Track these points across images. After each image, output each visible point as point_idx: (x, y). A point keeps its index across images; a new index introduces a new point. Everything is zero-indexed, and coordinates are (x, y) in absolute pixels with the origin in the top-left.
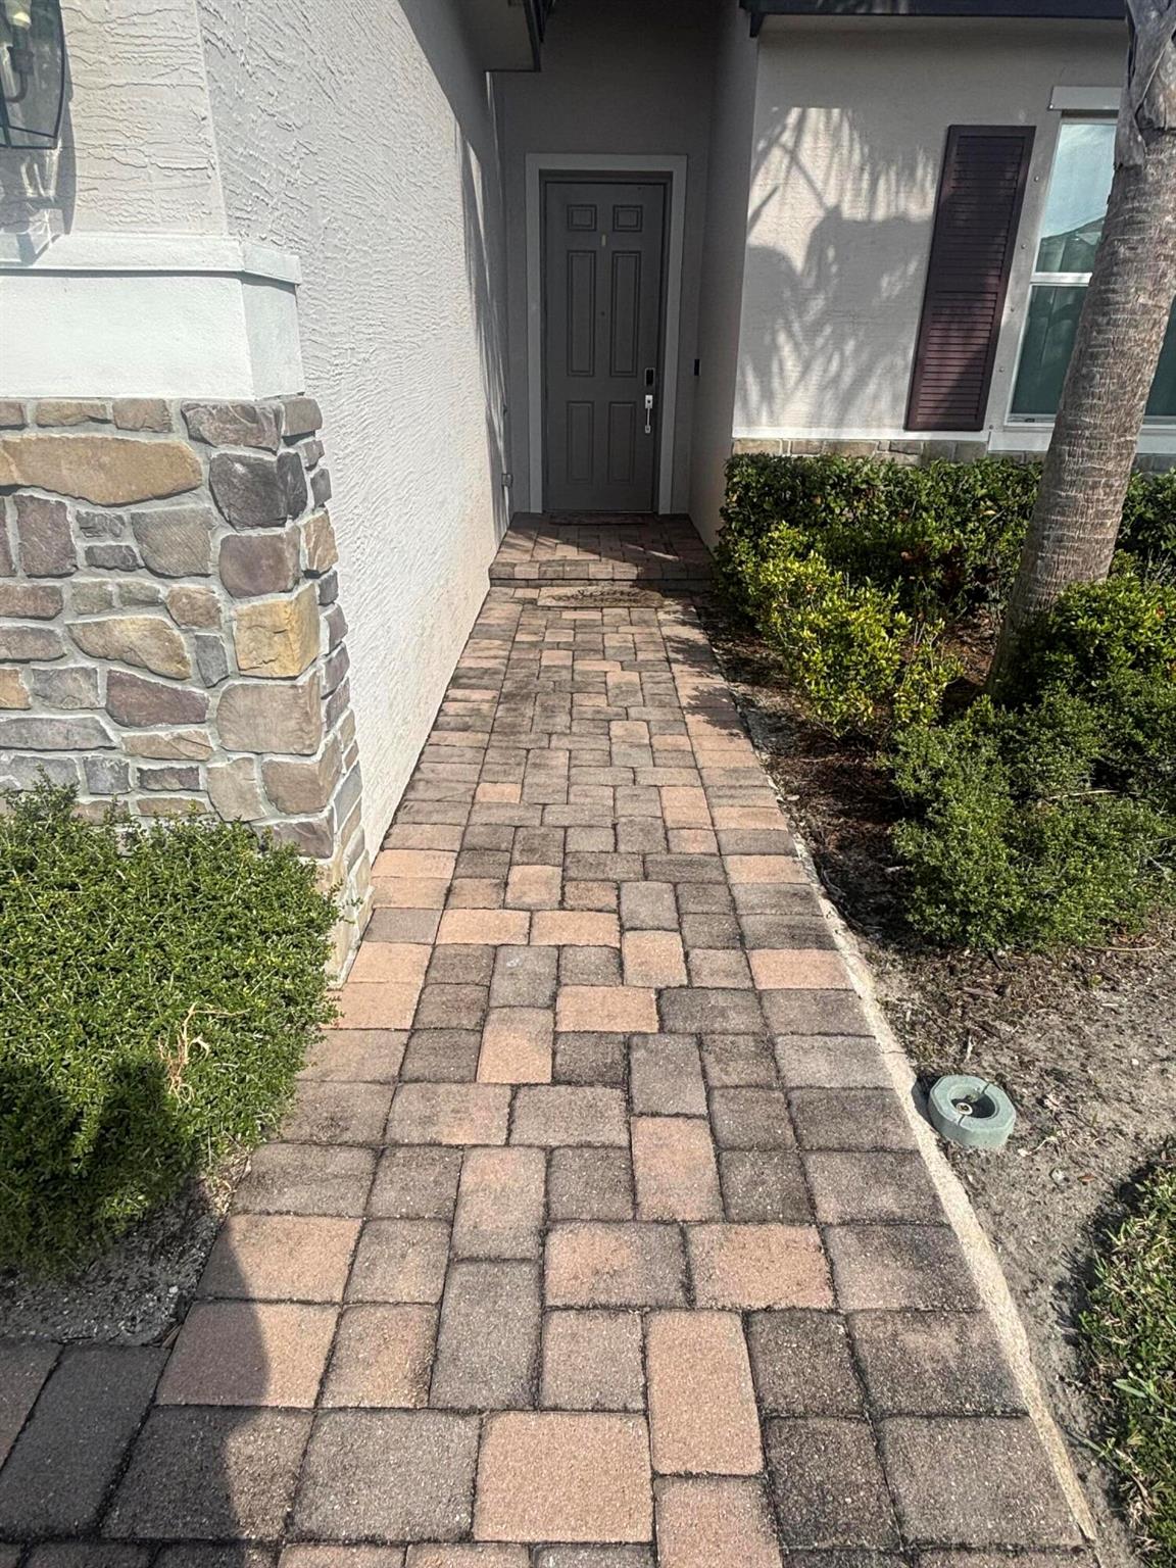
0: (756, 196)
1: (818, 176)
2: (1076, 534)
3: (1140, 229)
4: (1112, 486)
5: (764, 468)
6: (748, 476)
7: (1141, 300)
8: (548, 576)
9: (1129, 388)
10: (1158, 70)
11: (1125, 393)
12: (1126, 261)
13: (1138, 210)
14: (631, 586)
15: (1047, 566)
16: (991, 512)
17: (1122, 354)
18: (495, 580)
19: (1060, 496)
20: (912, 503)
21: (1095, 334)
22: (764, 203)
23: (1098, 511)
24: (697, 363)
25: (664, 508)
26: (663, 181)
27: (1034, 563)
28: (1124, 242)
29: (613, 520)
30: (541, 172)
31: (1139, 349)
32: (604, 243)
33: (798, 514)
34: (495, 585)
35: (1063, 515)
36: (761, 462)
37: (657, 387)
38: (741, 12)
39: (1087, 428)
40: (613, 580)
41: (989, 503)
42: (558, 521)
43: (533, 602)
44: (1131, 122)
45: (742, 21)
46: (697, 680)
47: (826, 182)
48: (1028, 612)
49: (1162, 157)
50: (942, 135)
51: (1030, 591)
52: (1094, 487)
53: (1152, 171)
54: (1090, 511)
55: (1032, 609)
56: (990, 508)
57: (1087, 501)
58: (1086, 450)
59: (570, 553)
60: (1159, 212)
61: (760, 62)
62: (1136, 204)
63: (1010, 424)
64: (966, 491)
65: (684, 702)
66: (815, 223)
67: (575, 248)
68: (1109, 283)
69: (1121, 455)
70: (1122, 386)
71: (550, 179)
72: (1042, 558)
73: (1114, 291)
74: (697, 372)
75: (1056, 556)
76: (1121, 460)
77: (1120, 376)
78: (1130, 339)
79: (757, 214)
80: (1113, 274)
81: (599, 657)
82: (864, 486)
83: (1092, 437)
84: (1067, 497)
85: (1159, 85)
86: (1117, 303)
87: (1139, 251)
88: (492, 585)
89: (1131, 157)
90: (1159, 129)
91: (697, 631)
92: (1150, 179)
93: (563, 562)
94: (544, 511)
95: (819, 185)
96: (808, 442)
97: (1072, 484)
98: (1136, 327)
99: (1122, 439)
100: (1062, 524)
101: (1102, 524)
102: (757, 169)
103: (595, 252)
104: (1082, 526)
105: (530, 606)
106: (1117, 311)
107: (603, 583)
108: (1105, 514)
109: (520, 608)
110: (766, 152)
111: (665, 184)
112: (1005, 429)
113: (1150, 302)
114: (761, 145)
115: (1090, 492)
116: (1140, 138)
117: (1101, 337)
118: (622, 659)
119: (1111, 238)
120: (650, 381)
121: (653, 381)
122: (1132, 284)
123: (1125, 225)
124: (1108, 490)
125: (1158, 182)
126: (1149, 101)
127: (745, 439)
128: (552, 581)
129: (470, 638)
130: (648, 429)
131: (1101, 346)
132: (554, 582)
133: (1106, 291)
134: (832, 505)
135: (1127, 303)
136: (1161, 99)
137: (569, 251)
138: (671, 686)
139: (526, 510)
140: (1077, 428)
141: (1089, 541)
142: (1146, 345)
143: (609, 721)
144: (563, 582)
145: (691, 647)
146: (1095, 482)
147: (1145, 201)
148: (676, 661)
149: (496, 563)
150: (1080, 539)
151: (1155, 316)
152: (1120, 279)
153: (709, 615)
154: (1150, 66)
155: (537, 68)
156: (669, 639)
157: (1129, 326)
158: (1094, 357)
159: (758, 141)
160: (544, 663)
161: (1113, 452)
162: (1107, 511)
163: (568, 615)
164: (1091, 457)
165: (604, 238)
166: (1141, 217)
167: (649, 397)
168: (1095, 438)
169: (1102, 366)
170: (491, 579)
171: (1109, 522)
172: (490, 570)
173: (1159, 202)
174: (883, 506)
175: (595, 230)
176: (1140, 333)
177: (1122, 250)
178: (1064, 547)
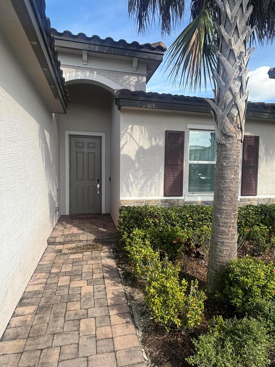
0: (122, 143)
1: (137, 139)
2: (227, 241)
3: (228, 159)
4: (234, 227)
5: (130, 211)
6: (125, 214)
7: (232, 177)
8: (67, 241)
9: (234, 199)
10: (225, 123)
11: (233, 201)
12: (226, 167)
13: (227, 154)
14: (93, 242)
15: (220, 251)
16: (191, 221)
17: (230, 190)
18: (49, 243)
19: (220, 229)
20: (170, 219)
21: (221, 185)
22: (124, 145)
23: (232, 234)
24: (110, 178)
25: (103, 212)
26: (100, 137)
27: (216, 249)
28: (225, 162)
29: (89, 216)
30: (69, 135)
31: (234, 189)
32: (86, 150)
33: (140, 223)
34: (49, 245)
35: (222, 235)
36: (128, 209)
37: (100, 182)
38: (116, 105)
39: (224, 210)
40: (87, 240)
41: (190, 218)
42: (73, 217)
43: (60, 251)
44: (220, 134)
45: (116, 107)
46: (113, 288)
47: (139, 141)
48: (217, 265)
49: (230, 142)
50: (164, 132)
51: (216, 258)
52: (230, 227)
53: (228, 145)
54: (230, 234)
55: (218, 264)
56: (190, 219)
57: (228, 231)
58: (225, 216)
59: (75, 230)
60: (232, 155)
61: (121, 115)
62: (226, 153)
63: (189, 194)
64: (184, 215)
65: (110, 302)
66: (137, 150)
67: (78, 151)
68: (222, 172)
69: (235, 218)
70: (232, 199)
71: (71, 136)
72: (218, 248)
73: (224, 174)
74: (110, 180)
75: (222, 248)
76: (235, 219)
77: (231, 196)
78: (231, 187)
79: (123, 147)
80: (223, 170)
81: (79, 278)
82: (157, 215)
83: (226, 213)
84: (222, 230)
85: (225, 125)
86: (226, 177)
87: (229, 164)
88: (48, 245)
89: (222, 142)
90: (228, 136)
91: (113, 261)
92: (228, 147)
93: (73, 235)
94: (70, 214)
95: (138, 142)
96: (140, 200)
97: (223, 226)
98: (232, 183)
99: (235, 213)
100: (222, 238)
101: (234, 238)
102: (122, 138)
103: (83, 152)
104: (228, 239)
105: (59, 253)
106: (226, 179)
107: (84, 242)
108: (234, 235)
109: (56, 254)
110: (124, 134)
111: (100, 138)
112: (188, 196)
113: (235, 177)
114: (123, 132)
115: (229, 229)
116: (223, 137)
117: (223, 186)
118: (87, 279)
119: (220, 161)
120: (98, 181)
121: (99, 181)
122: (229, 172)
123: (224, 158)
124: (233, 228)
125: (230, 148)
126: (224, 129)
127: (123, 200)
128: (68, 243)
129: (34, 273)
130: (98, 193)
131: (224, 188)
132: (69, 242)
133: (223, 174)
134: (149, 221)
135: (229, 177)
136: (227, 129)
137: (77, 152)
138: (104, 292)
139: (64, 214)
140: (221, 210)
141: (231, 243)
142: (236, 188)
143: (79, 320)
144: (72, 242)
145: (111, 269)
146: (229, 226)
147: (228, 152)
148: (106, 278)
149: (50, 237)
150: (229, 243)
151: (237, 180)
152: (226, 171)
153: (117, 252)
154: (222, 122)
155: (65, 113)
156: (103, 266)
157: (231, 183)
158: (223, 191)
159: (121, 132)
160: (59, 285)
161: (233, 217)
162: (234, 234)
163: (72, 256)
164: (227, 219)
165: (86, 149)
166: (228, 156)
167: (98, 185)
168: (227, 213)
169: (225, 193)
170: (48, 243)
171: (235, 237)
172: (48, 240)
173: (232, 153)
174: (163, 221)
175: (83, 148)
176: (234, 185)
177: (224, 164)
178: (224, 245)
